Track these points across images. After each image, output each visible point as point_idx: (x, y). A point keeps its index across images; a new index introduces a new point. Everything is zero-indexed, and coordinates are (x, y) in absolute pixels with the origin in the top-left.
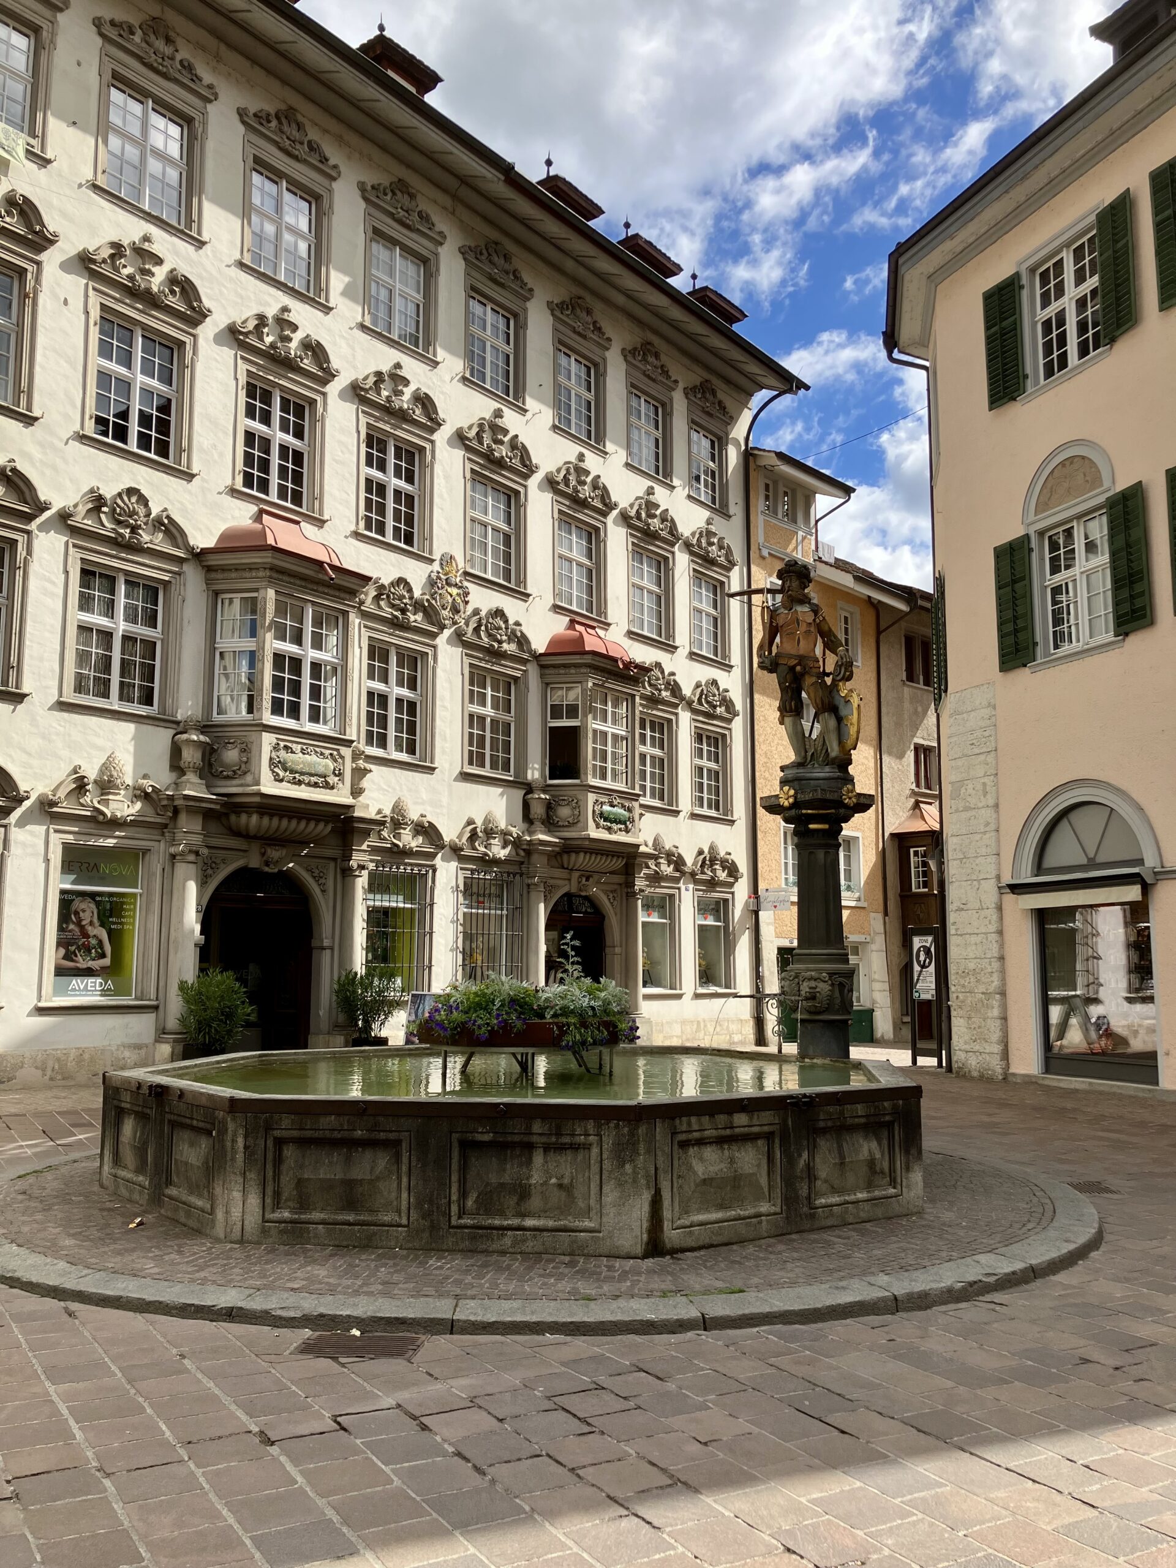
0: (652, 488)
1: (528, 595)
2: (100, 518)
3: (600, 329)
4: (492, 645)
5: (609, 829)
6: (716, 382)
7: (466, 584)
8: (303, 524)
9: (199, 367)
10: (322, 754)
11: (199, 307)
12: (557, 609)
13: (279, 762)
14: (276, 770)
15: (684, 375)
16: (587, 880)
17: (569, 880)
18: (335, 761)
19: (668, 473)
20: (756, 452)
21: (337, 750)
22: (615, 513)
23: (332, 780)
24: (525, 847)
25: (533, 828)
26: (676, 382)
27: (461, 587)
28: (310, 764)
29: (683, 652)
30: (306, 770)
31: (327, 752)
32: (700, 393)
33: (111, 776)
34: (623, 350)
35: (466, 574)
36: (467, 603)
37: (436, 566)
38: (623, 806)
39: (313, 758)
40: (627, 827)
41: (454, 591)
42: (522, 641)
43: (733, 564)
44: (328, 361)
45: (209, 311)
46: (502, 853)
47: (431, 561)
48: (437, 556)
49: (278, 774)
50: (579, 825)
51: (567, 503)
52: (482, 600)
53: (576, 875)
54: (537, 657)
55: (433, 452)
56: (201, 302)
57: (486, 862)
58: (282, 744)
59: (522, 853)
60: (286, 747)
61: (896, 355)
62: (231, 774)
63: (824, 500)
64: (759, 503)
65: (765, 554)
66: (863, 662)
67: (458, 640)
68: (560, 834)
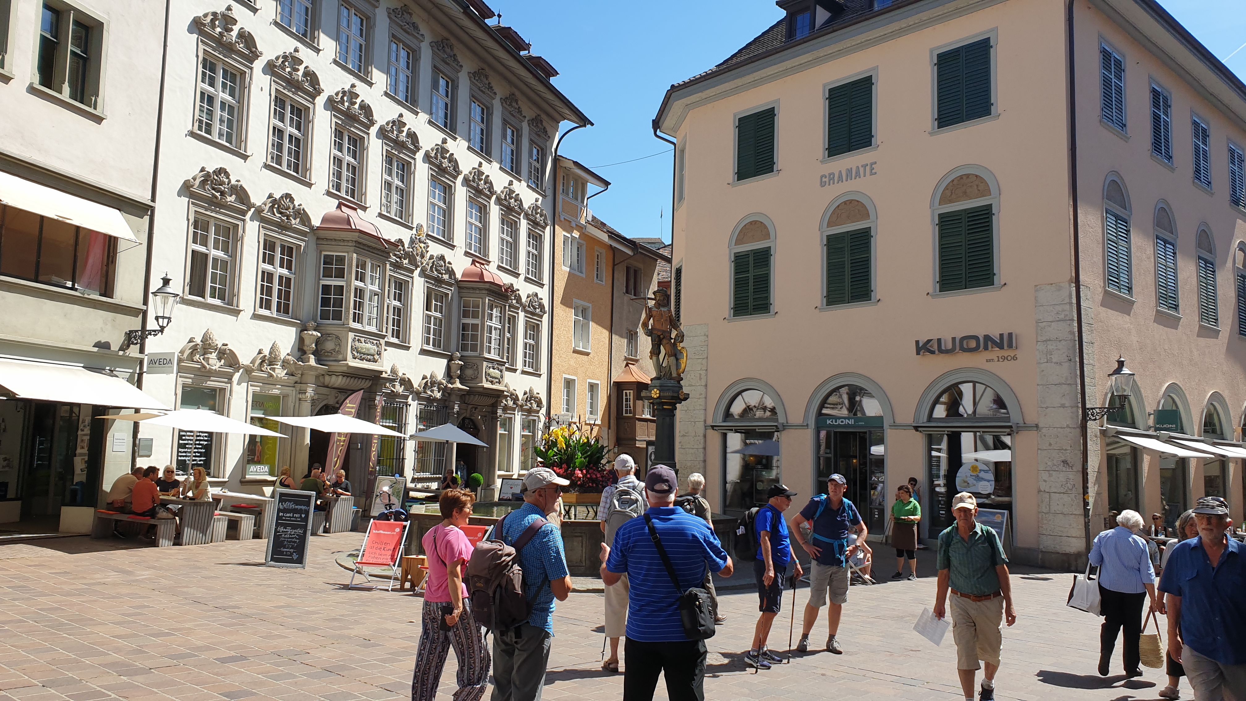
0: (512, 181)
1: (454, 246)
2: (273, 211)
3: (491, 87)
4: (438, 276)
5: (492, 382)
6: (543, 116)
7: (427, 241)
8: (358, 210)
9: (316, 121)
10: (373, 343)
11: (319, 88)
12: (467, 254)
13: (355, 348)
14: (354, 352)
15: (529, 112)
16: (476, 409)
17: (467, 410)
18: (378, 347)
19: (518, 172)
20: (560, 158)
21: (379, 341)
22: (494, 197)
23: (376, 357)
25: (452, 381)
26: (525, 117)
27: (425, 243)
28: (368, 349)
29: (522, 277)
30: (367, 352)
31: (375, 342)
32: (536, 122)
33: (276, 355)
34: (501, 98)
35: (428, 235)
36: (428, 251)
37: (414, 231)
38: (498, 369)
39: (369, 345)
40: (499, 380)
41: (422, 245)
42: (452, 273)
43: (546, 225)
44: (372, 116)
45: (323, 90)
46: (438, 395)
47: (411, 228)
48: (415, 226)
49: (354, 355)
50: (478, 379)
51: (474, 192)
52: (435, 249)
53: (470, 406)
54: (458, 282)
55: (415, 165)
56: (319, 86)
57: (430, 400)
58: (357, 338)
59: (447, 395)
60: (358, 340)
62: (329, 354)
63: (592, 188)
64: (560, 188)
65: (562, 219)
66: (606, 282)
67: (423, 274)
68: (467, 384)
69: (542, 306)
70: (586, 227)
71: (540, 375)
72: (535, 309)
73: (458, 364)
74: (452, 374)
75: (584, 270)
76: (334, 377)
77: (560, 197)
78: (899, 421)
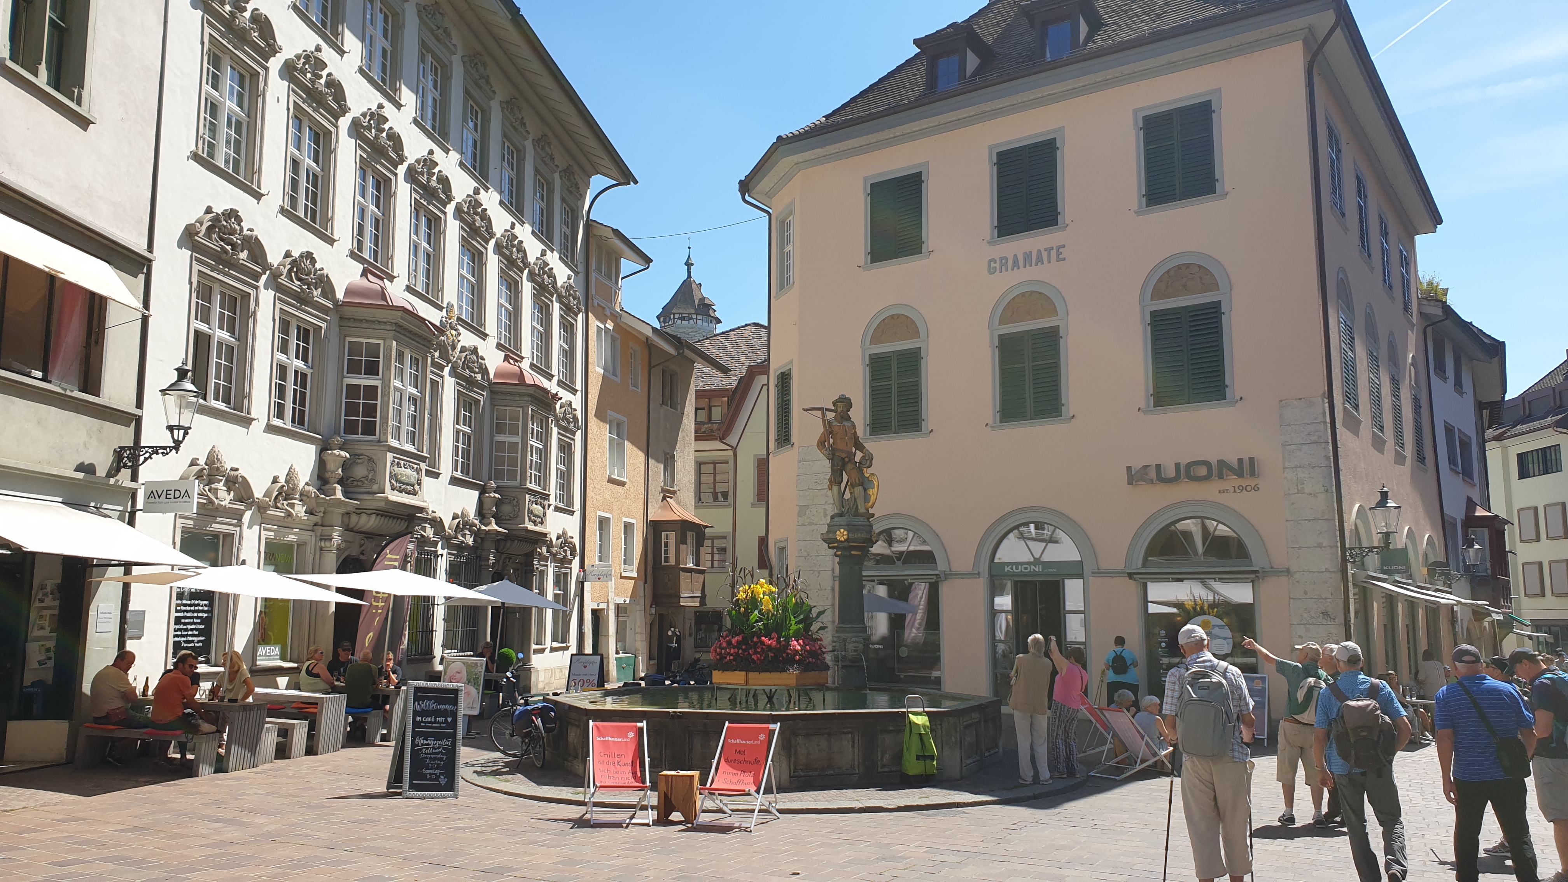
0: (546, 251)
1: (487, 335)
2: (291, 276)
3: (524, 124)
4: (471, 376)
5: (534, 522)
6: (575, 168)
7: (459, 327)
8: (385, 280)
9: (339, 151)
10: (413, 468)
11: (345, 105)
12: (500, 346)
13: (395, 475)
14: (392, 481)
15: (561, 160)
16: (510, 559)
17: (499, 561)
18: (418, 473)
19: (550, 237)
20: (595, 224)
21: (419, 465)
22: (527, 270)
23: (417, 487)
24: (483, 536)
25: (485, 521)
26: (557, 166)
27: (456, 330)
28: (408, 477)
29: (555, 379)
30: (407, 481)
31: (415, 466)
32: (568, 173)
33: (295, 484)
34: (533, 140)
35: (459, 319)
36: (459, 341)
37: (445, 313)
38: (541, 505)
39: (409, 471)
40: (542, 520)
41: (454, 332)
42: (484, 371)
43: (580, 311)
44: (403, 151)
45: (350, 109)
46: (470, 540)
47: (440, 308)
49: (393, 484)
50: (518, 519)
51: (506, 262)
52: (467, 339)
53: (505, 555)
54: (491, 384)
55: (446, 221)
56: (346, 102)
57: (461, 548)
58: (396, 460)
59: (479, 540)
60: (398, 464)
61: (747, 197)
62: (359, 484)
63: (627, 266)
64: (593, 265)
65: (596, 304)
66: (641, 390)
67: (454, 373)
68: (504, 525)
69: (575, 418)
70: (621, 315)
71: (572, 513)
72: (569, 422)
73: (494, 497)
74: (484, 512)
75: (618, 372)
76: (364, 517)
77: (593, 276)
78: (1105, 565)
